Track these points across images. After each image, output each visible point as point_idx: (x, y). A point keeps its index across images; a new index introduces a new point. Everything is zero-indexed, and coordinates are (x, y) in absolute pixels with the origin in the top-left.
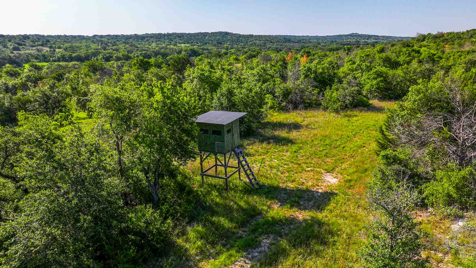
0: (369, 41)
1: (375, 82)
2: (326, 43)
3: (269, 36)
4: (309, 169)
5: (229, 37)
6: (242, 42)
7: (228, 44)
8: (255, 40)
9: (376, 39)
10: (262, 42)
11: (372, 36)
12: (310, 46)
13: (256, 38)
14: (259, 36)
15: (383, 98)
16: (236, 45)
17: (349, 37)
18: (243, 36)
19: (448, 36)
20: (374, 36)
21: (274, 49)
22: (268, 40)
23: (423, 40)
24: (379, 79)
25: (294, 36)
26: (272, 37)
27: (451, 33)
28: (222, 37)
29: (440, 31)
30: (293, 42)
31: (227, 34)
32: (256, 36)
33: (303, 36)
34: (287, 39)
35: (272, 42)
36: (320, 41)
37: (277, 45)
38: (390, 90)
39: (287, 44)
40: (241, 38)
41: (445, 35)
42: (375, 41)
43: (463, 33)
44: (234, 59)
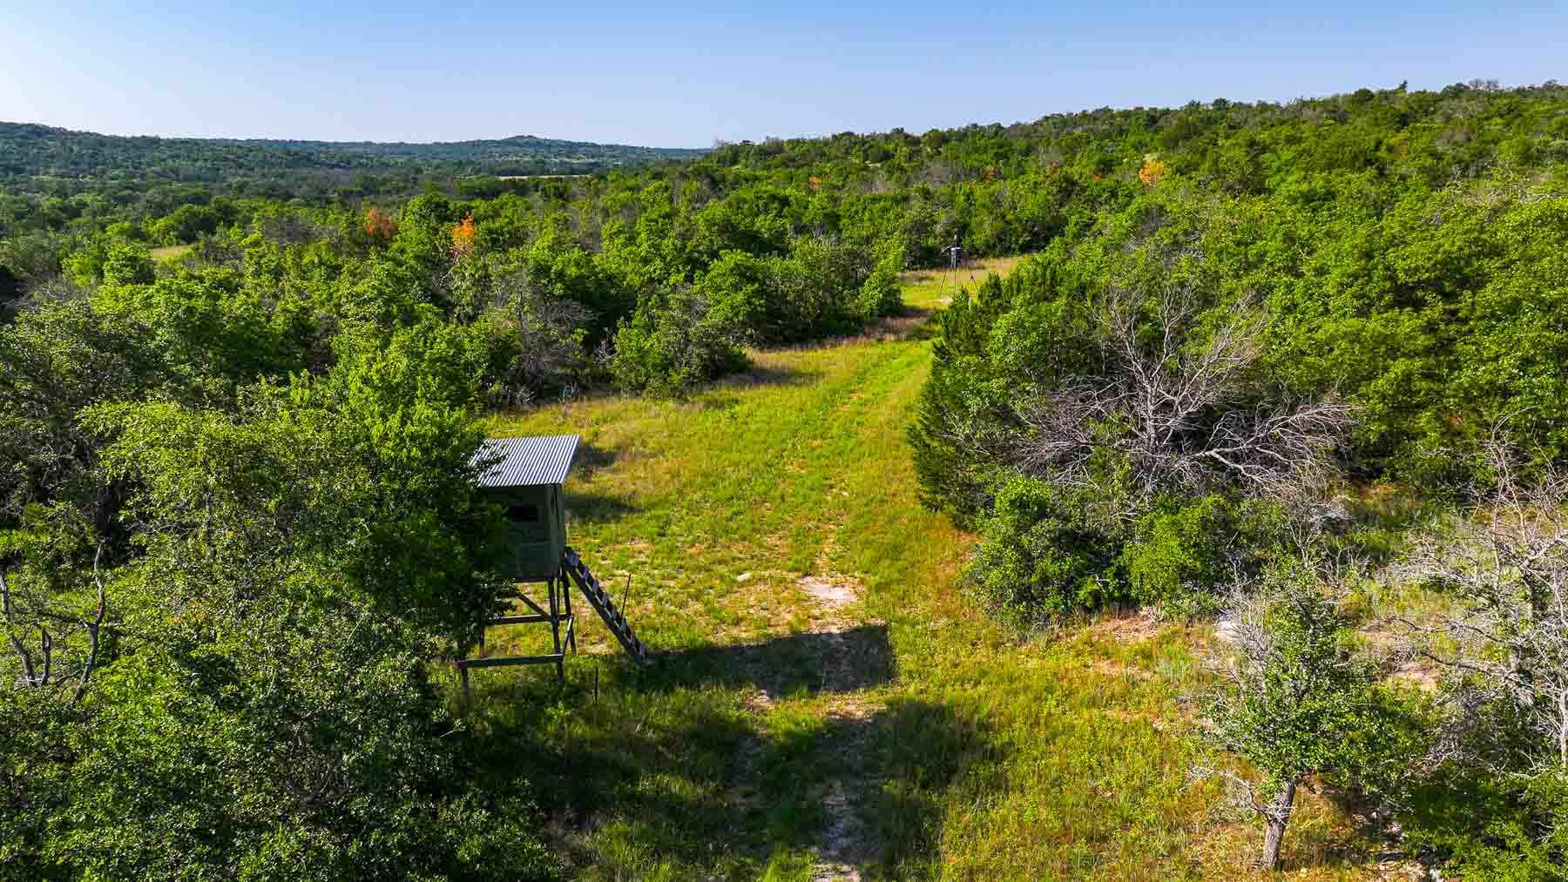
0: (574, 161)
1: (740, 297)
2: (438, 167)
3: (228, 144)
4: (747, 575)
5: (53, 146)
6: (118, 167)
7: (52, 171)
8: (172, 157)
9: (593, 157)
10: (199, 164)
11: (580, 145)
12: (391, 180)
13: (175, 152)
14: (185, 142)
15: (770, 341)
16: (94, 175)
17: (510, 149)
18: (116, 142)
19: (793, 148)
20: (586, 144)
21: (261, 190)
22: (226, 159)
23: (734, 161)
24: (750, 288)
25: (320, 144)
26: (239, 147)
27: (798, 142)
28: (20, 145)
29: (772, 136)
30: (322, 164)
31: (37, 131)
32: (172, 143)
33: (354, 144)
34: (299, 155)
35: (241, 166)
36: (418, 161)
37: (264, 176)
38: (779, 318)
39: (304, 172)
40: (106, 151)
41: (787, 148)
42: (591, 161)
43: (826, 143)
44: (122, 232)
